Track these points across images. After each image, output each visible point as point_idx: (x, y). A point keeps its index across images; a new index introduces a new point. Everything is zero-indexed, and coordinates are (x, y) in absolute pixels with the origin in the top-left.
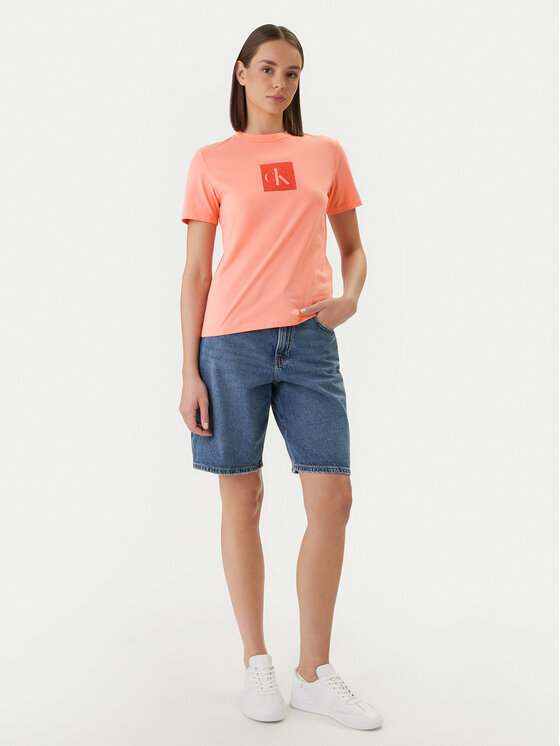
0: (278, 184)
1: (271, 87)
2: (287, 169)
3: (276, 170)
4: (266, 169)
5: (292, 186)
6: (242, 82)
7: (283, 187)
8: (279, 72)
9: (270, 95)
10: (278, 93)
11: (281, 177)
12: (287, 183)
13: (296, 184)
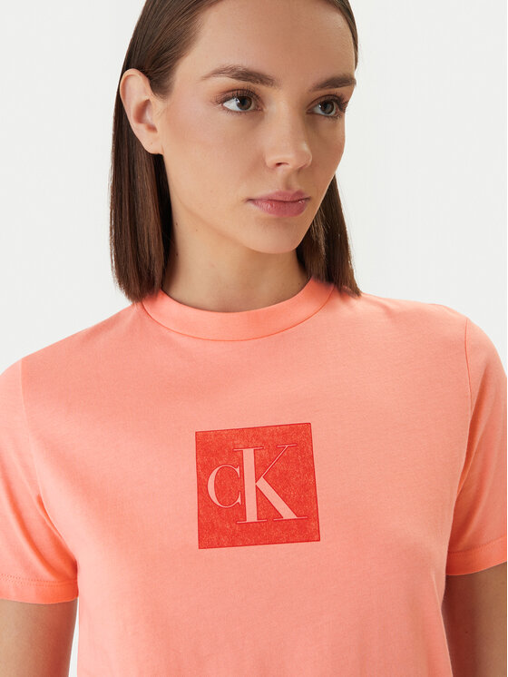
0: (252, 515)
1: (257, 165)
2: (291, 456)
3: (249, 456)
4: (214, 451)
5: (305, 528)
6: (150, 143)
7: (270, 530)
9: (259, 194)
10: (288, 187)
11: (264, 485)
12: (287, 513)
13: (317, 519)
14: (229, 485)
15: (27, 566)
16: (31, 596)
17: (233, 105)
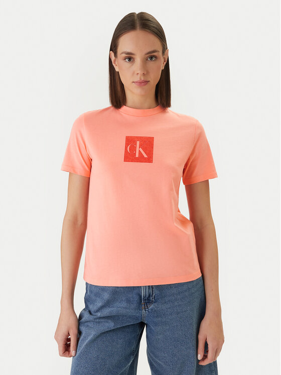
0: (137, 155)
2: (148, 144)
3: (138, 143)
4: (130, 141)
5: (149, 160)
6: (116, 69)
7: (141, 159)
8: (138, 60)
9: (135, 81)
10: (141, 79)
11: (141, 149)
12: (145, 156)
13: (152, 158)
14: (133, 149)
15: (83, 167)
16: (83, 175)
17: (127, 60)
